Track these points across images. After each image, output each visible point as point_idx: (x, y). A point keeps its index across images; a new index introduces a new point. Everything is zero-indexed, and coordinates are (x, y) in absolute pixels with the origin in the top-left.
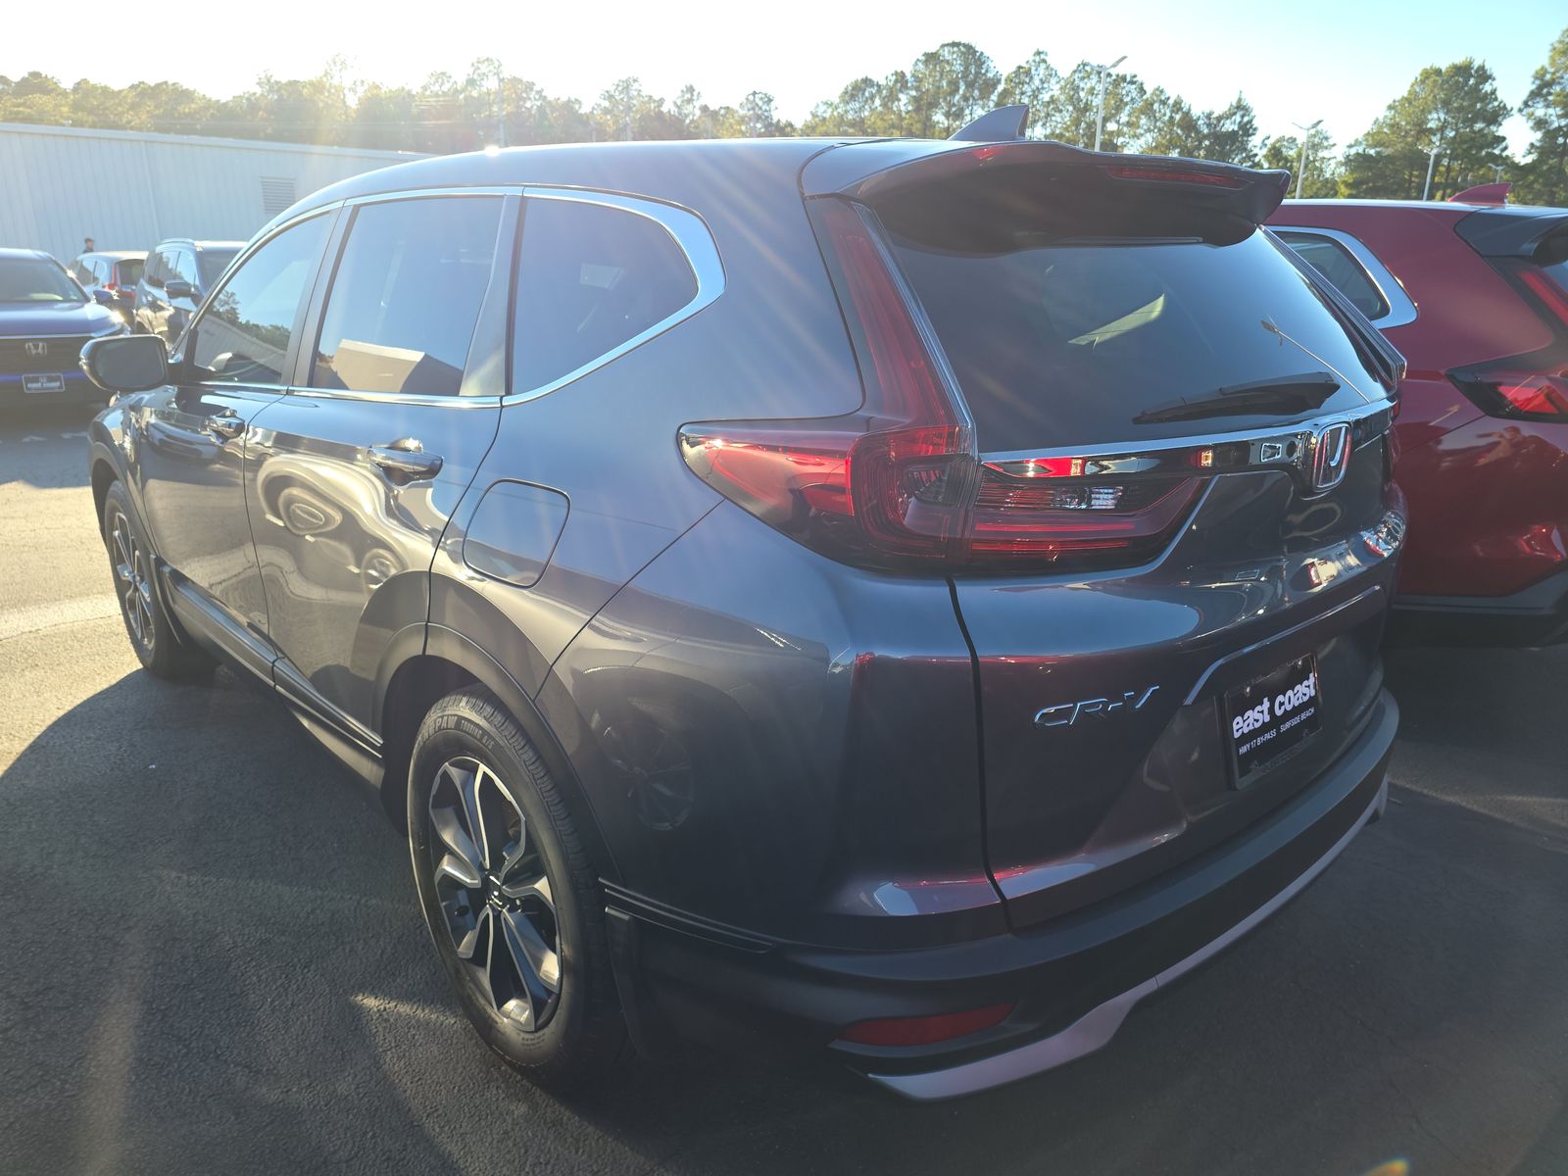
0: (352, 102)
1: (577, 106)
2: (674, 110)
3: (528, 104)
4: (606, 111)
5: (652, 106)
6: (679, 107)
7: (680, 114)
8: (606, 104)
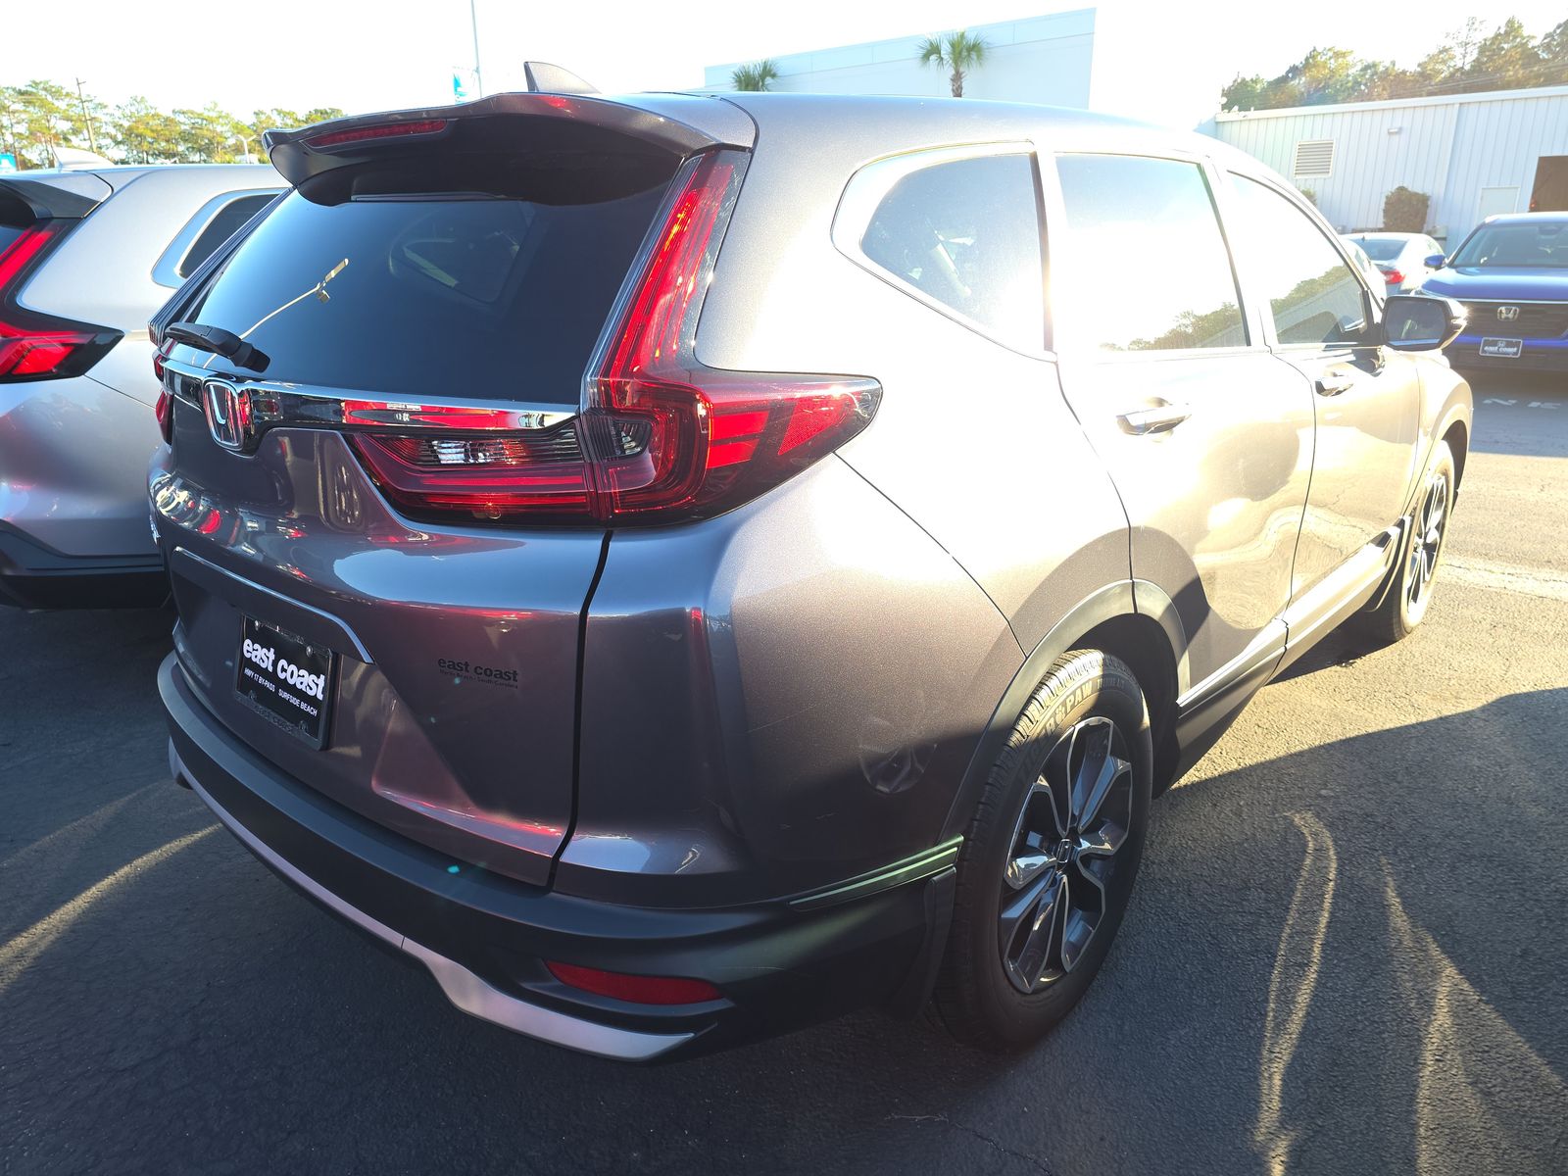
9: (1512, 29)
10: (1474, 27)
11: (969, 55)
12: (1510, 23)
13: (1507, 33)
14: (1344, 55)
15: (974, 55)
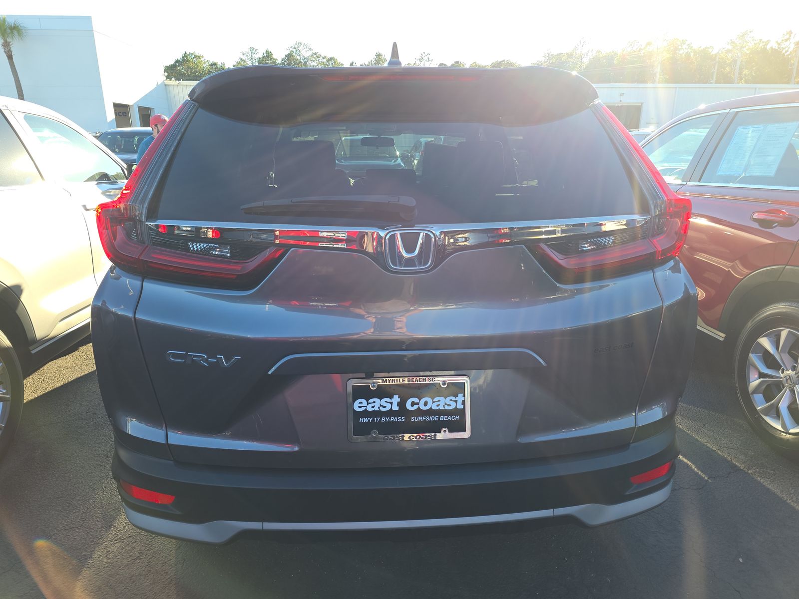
0: (586, 61)
1: (710, 50)
2: (775, 46)
3: (681, 52)
4: (728, 51)
5: (761, 45)
6: (779, 44)
7: (779, 48)
8: (730, 47)
9: (268, 55)
10: (253, 52)
11: (12, 32)
12: (267, 52)
13: (267, 57)
14: (199, 57)
15: (15, 33)
